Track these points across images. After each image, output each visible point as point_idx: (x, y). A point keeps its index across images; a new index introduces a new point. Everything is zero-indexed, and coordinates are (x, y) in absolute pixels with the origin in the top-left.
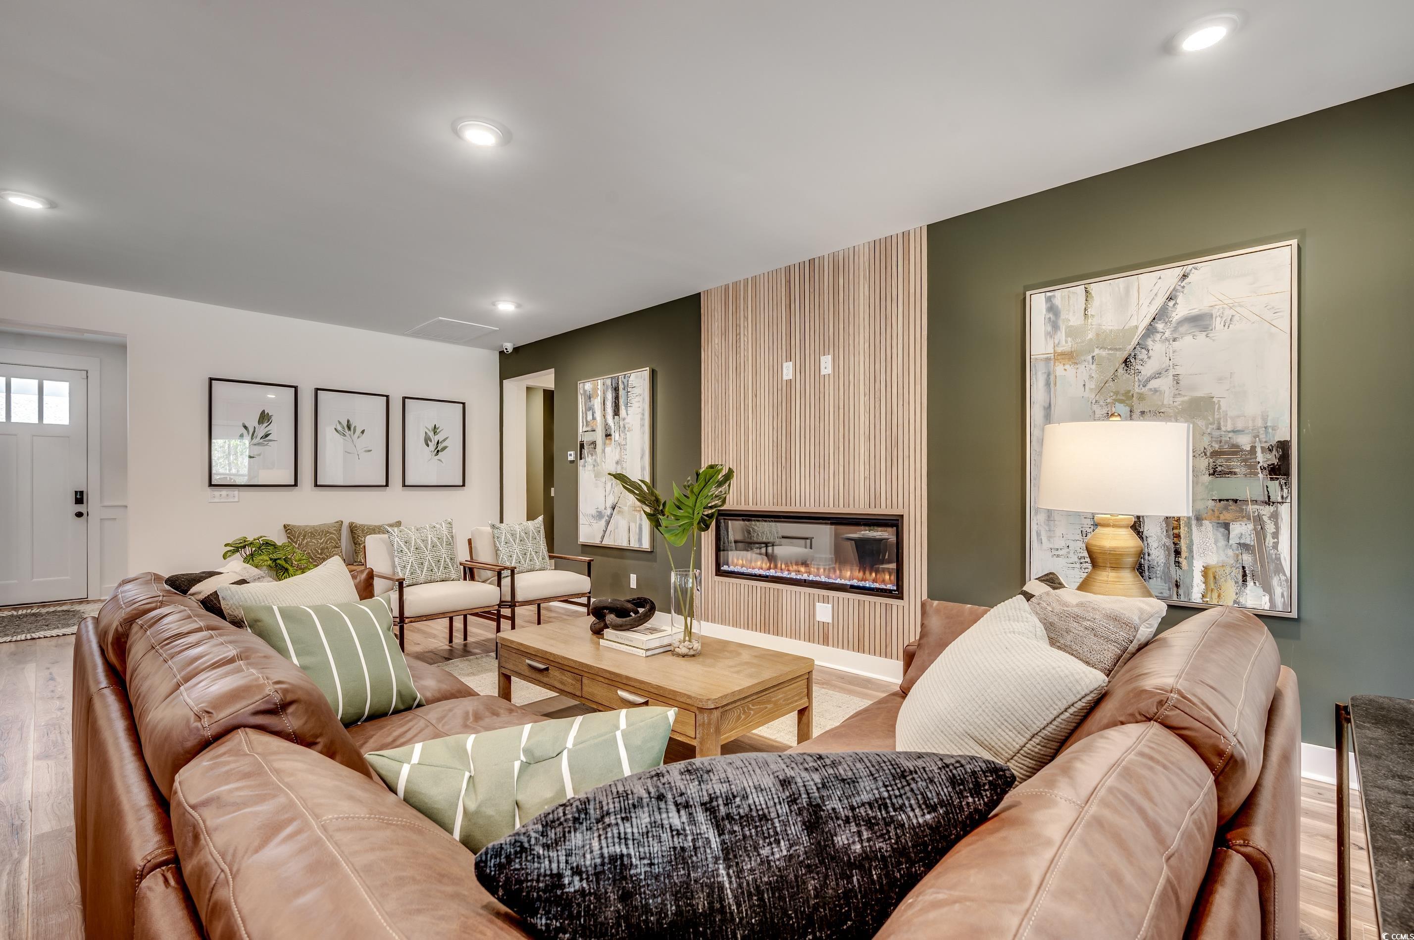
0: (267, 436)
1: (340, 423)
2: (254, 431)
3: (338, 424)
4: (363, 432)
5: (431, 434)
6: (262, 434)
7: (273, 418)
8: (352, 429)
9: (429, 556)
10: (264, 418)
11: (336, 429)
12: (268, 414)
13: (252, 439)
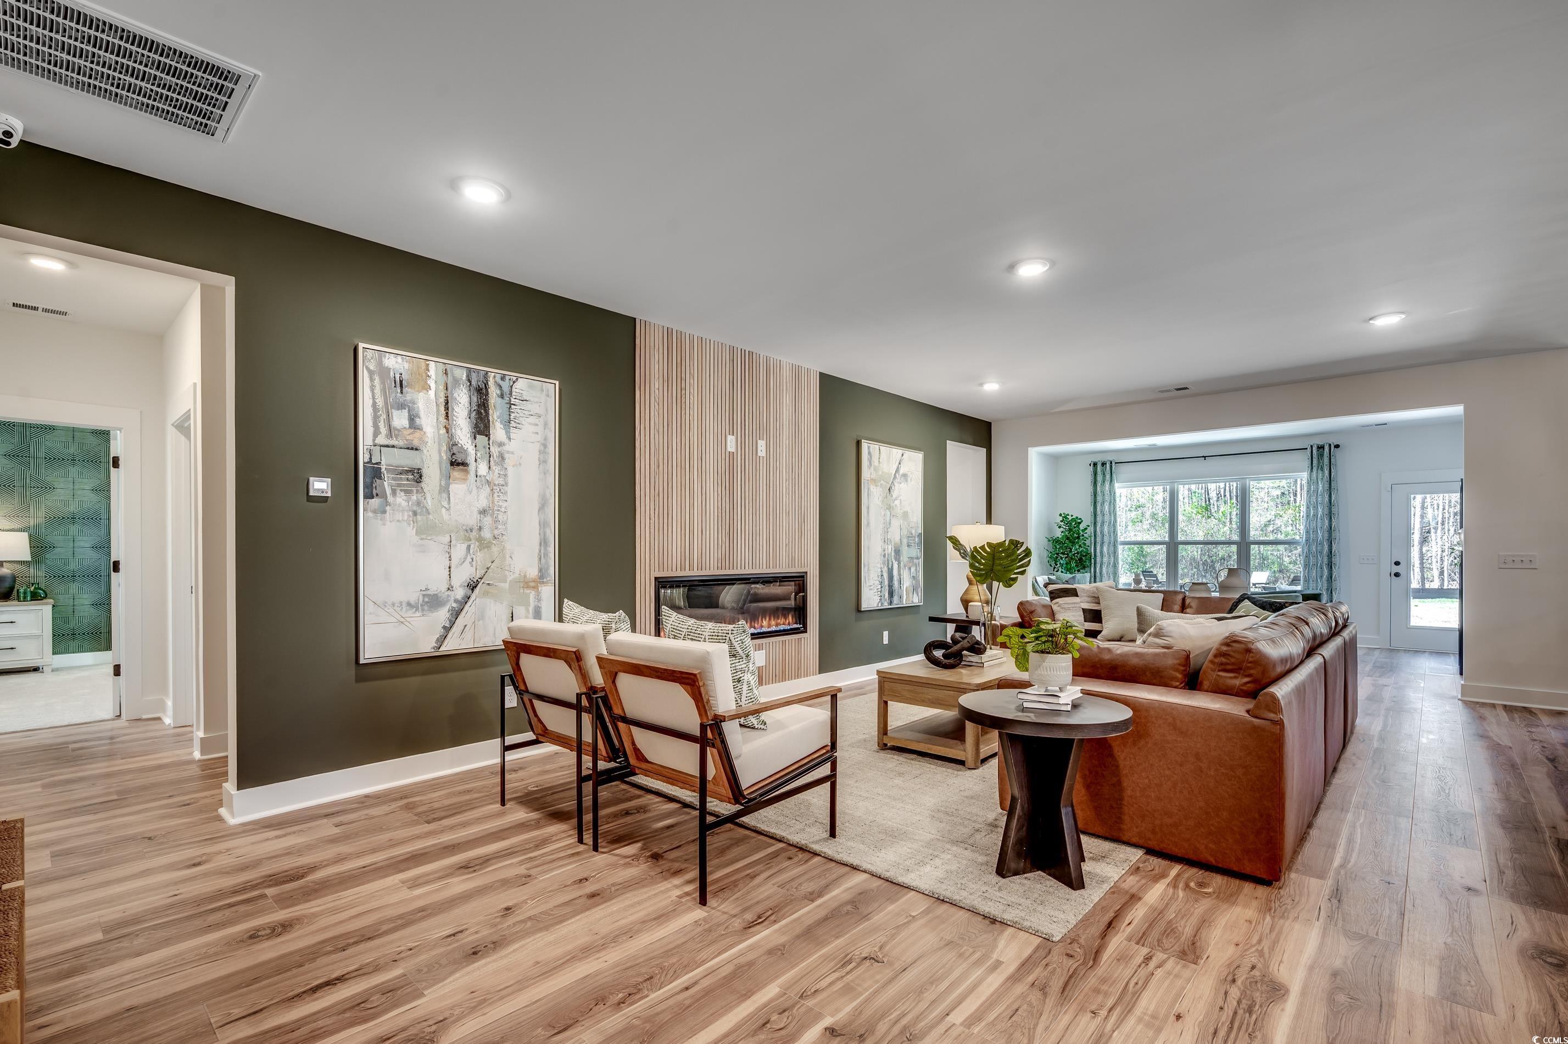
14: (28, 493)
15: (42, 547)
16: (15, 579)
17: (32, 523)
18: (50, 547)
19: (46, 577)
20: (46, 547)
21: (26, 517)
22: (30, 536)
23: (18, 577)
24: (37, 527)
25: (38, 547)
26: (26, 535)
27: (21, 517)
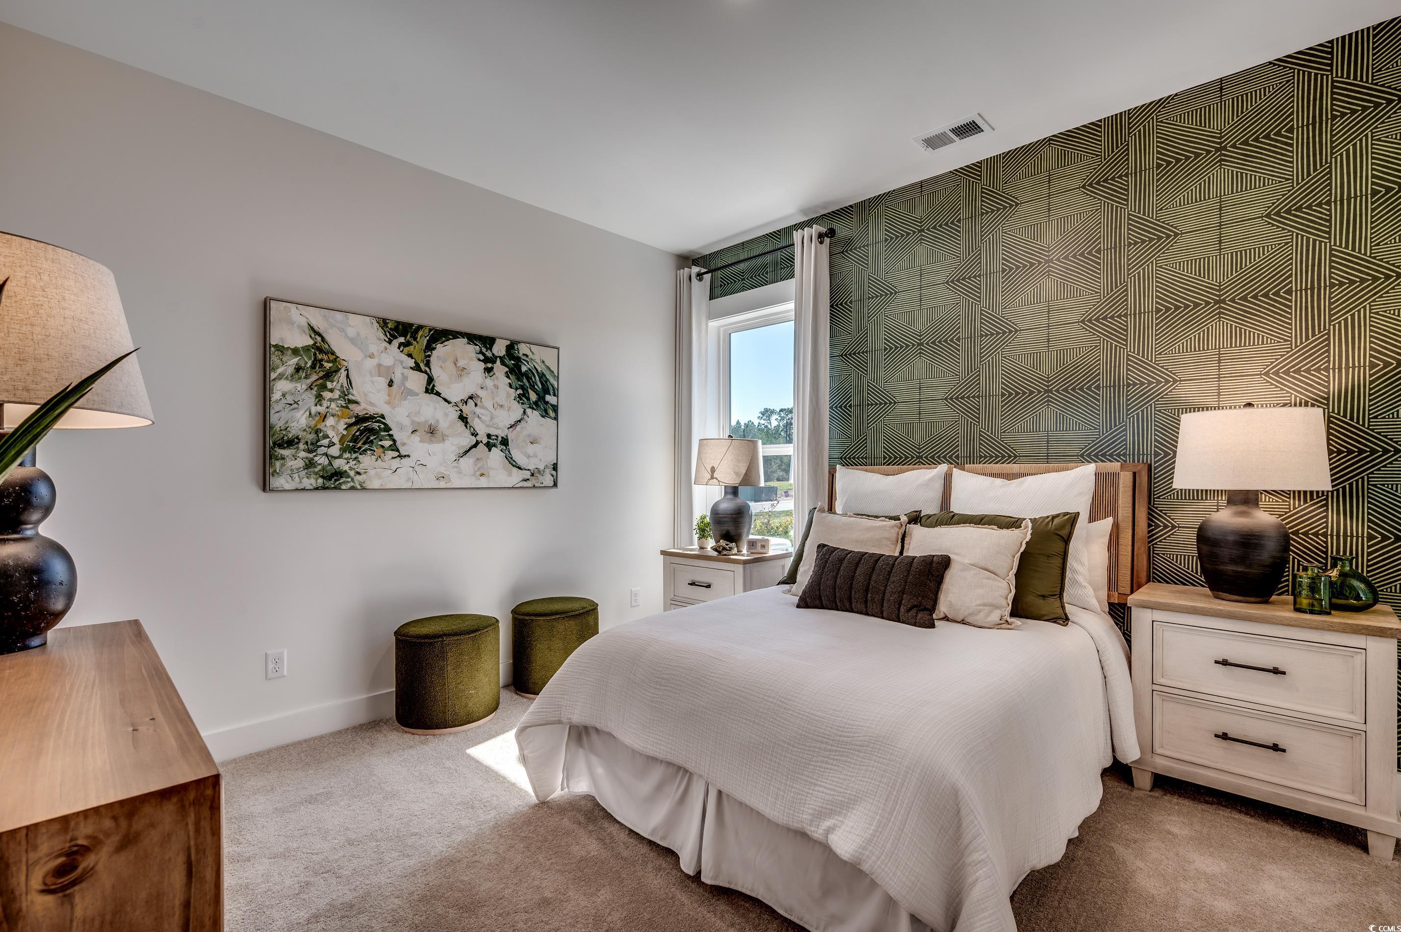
14: (1325, 304)
15: (1361, 452)
16: (1289, 544)
17: (1334, 387)
18: (1386, 451)
19: (1371, 537)
20: (1373, 452)
21: (1318, 370)
22: (1329, 421)
23: (1296, 533)
24: (1349, 395)
25: (1350, 452)
26: (1316, 415)
27: (1306, 371)
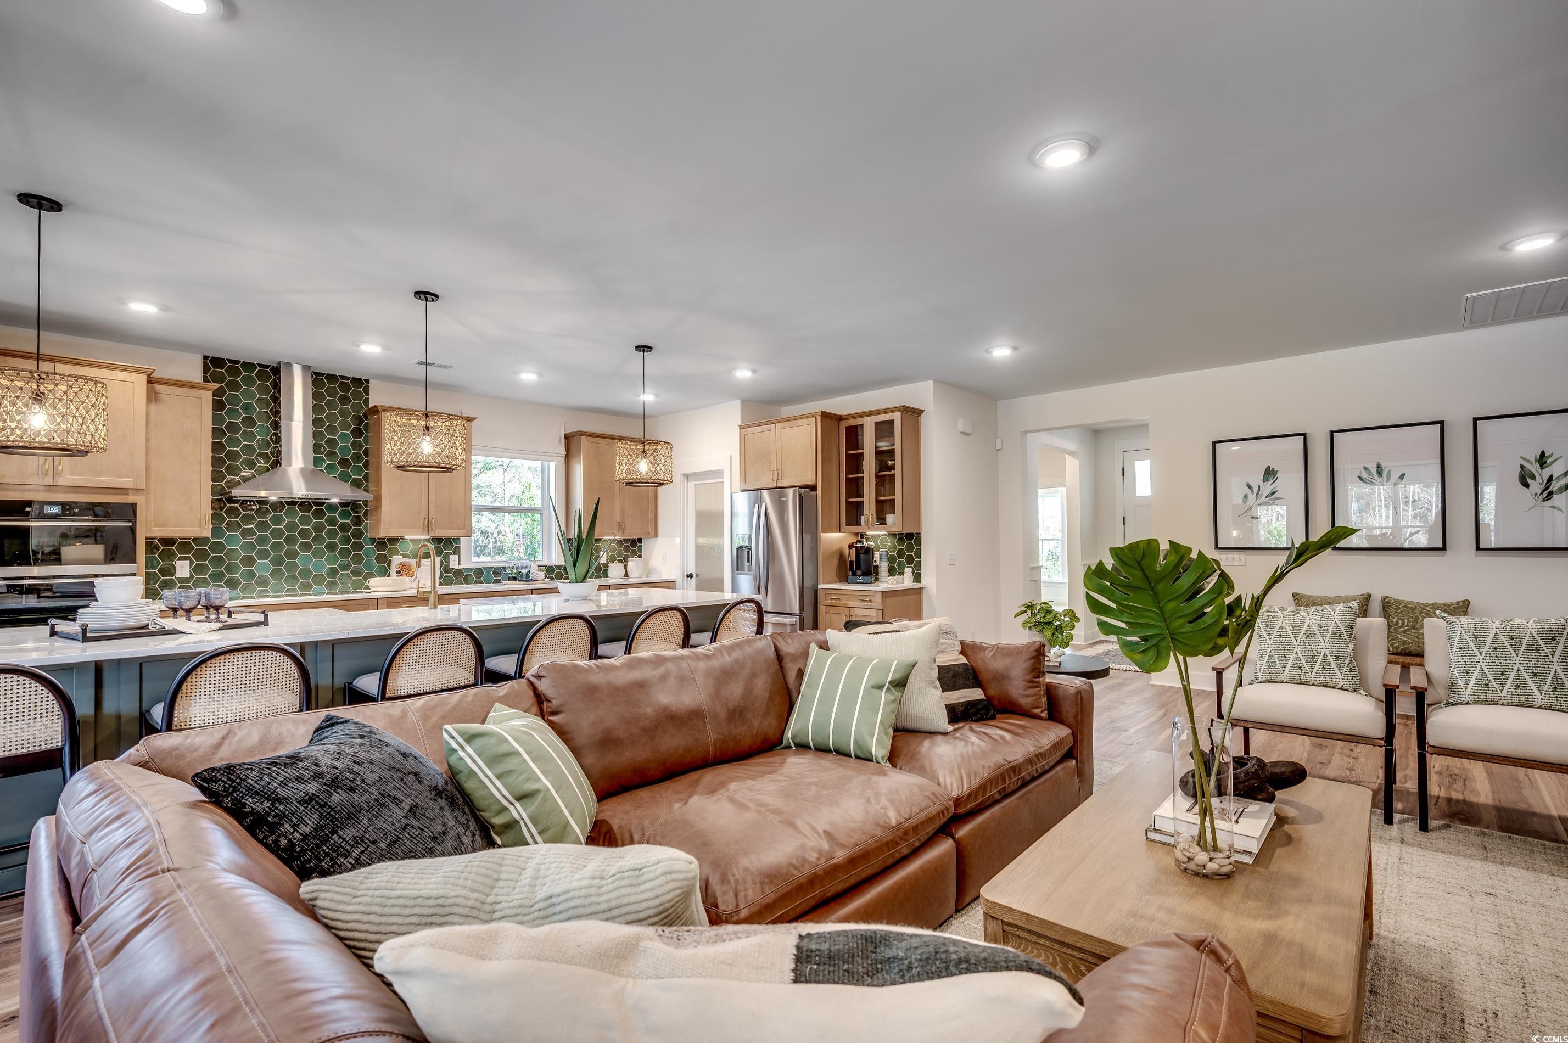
0: (1273, 493)
1: (1365, 468)
2: (1259, 490)
3: (1363, 471)
4: (1402, 477)
5: (1534, 468)
6: (1268, 492)
7: (1279, 474)
8: (1385, 474)
9: (1297, 649)
10: (1270, 474)
11: (1360, 478)
12: (1273, 469)
13: (1257, 498)
